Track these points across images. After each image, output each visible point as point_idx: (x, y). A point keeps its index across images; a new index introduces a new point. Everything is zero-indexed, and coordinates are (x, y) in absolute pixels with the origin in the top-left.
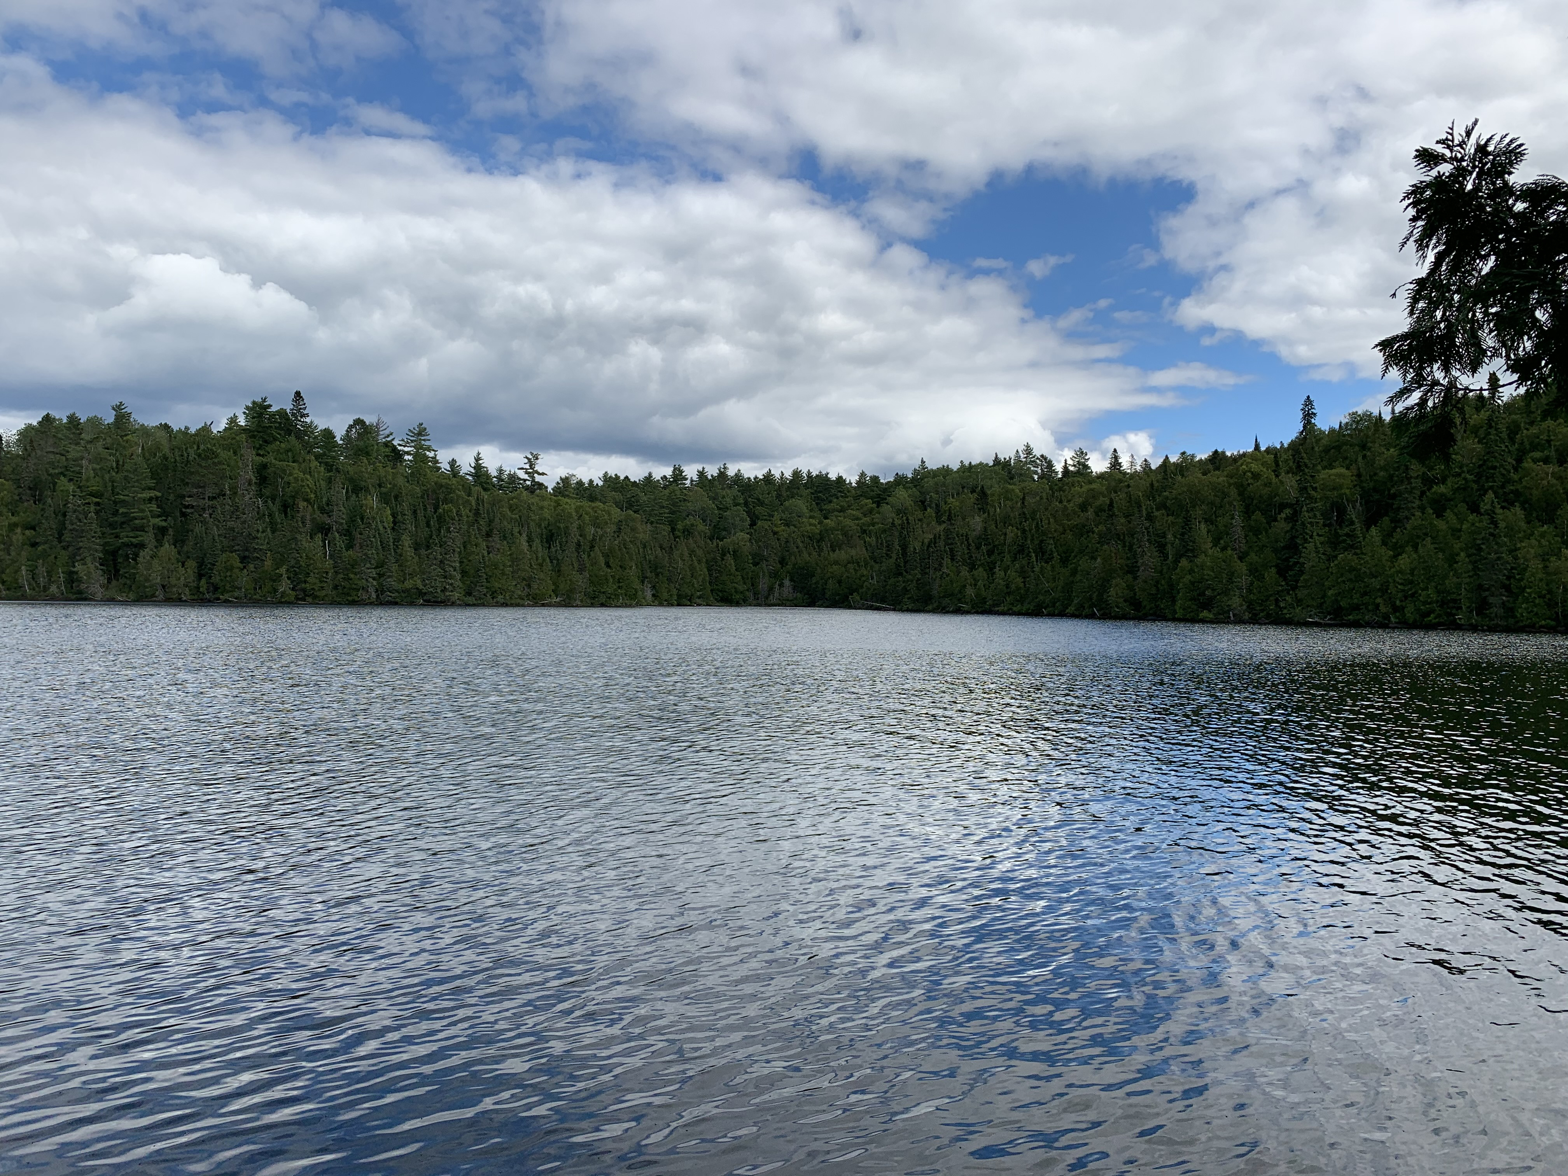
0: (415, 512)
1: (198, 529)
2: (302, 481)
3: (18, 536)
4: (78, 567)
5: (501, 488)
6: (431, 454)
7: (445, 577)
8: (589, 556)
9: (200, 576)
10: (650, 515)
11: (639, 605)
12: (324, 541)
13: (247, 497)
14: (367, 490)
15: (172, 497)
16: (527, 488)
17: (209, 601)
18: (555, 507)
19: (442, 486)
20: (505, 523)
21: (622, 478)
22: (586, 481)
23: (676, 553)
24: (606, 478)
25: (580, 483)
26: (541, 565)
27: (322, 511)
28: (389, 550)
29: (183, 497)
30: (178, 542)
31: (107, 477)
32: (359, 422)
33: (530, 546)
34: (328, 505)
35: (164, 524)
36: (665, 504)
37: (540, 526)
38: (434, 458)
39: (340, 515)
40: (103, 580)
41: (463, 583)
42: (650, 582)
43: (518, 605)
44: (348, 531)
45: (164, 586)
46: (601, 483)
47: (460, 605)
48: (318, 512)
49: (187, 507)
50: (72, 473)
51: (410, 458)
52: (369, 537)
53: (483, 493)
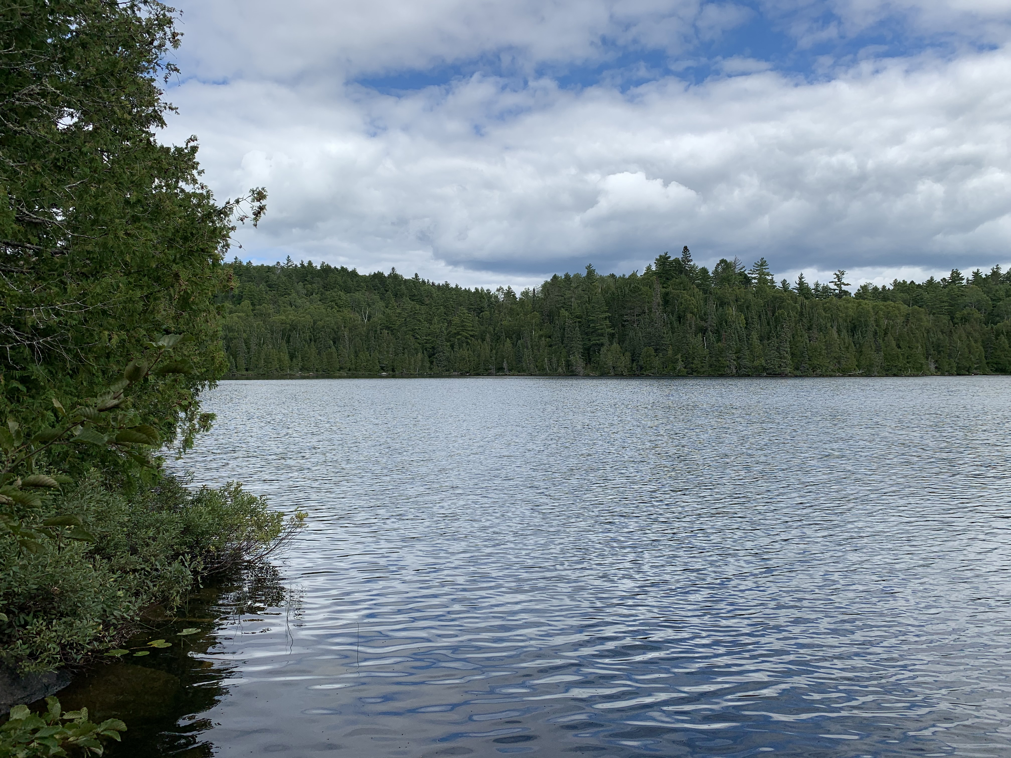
0: (760, 316)
1: (631, 334)
2: (690, 301)
3: (543, 342)
4: (572, 358)
5: (817, 296)
6: (769, 278)
7: (781, 358)
8: (884, 340)
9: (633, 361)
10: (933, 308)
11: (924, 375)
12: (703, 337)
13: (658, 313)
14: (729, 304)
15: (617, 316)
16: (836, 295)
17: (638, 376)
18: (857, 307)
19: (777, 298)
20: (821, 320)
21: (908, 282)
22: (880, 287)
23: (955, 337)
24: (896, 283)
25: (876, 289)
26: (847, 348)
27: (702, 319)
28: (744, 341)
29: (622, 315)
30: (621, 342)
31: (584, 306)
32: (723, 261)
33: (839, 335)
34: (705, 315)
35: (613, 331)
36: (945, 299)
37: (846, 321)
38: (772, 280)
39: (713, 320)
40: (583, 365)
41: (793, 362)
42: (933, 358)
43: (831, 376)
44: (717, 330)
45: (614, 368)
46: (892, 288)
47: (791, 377)
48: (699, 320)
49: (625, 321)
50: (567, 306)
51: (756, 281)
52: (730, 334)
53: (805, 301)
